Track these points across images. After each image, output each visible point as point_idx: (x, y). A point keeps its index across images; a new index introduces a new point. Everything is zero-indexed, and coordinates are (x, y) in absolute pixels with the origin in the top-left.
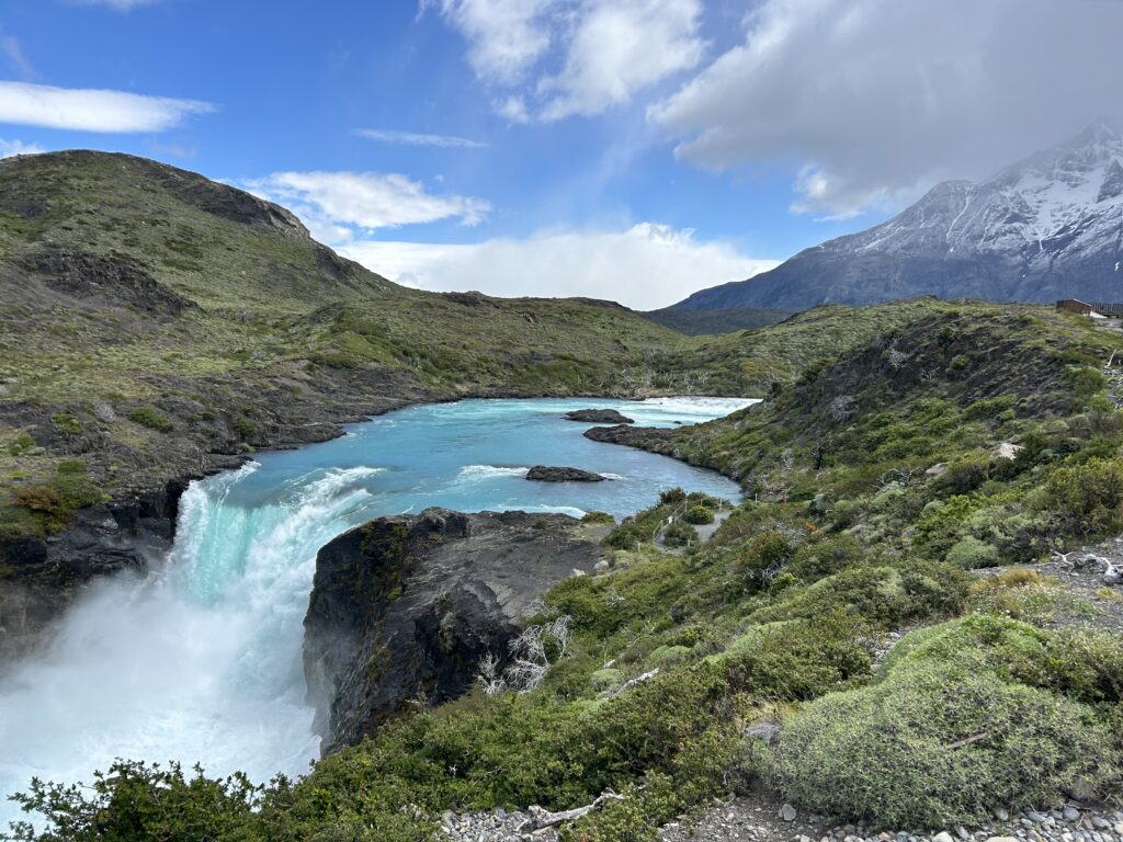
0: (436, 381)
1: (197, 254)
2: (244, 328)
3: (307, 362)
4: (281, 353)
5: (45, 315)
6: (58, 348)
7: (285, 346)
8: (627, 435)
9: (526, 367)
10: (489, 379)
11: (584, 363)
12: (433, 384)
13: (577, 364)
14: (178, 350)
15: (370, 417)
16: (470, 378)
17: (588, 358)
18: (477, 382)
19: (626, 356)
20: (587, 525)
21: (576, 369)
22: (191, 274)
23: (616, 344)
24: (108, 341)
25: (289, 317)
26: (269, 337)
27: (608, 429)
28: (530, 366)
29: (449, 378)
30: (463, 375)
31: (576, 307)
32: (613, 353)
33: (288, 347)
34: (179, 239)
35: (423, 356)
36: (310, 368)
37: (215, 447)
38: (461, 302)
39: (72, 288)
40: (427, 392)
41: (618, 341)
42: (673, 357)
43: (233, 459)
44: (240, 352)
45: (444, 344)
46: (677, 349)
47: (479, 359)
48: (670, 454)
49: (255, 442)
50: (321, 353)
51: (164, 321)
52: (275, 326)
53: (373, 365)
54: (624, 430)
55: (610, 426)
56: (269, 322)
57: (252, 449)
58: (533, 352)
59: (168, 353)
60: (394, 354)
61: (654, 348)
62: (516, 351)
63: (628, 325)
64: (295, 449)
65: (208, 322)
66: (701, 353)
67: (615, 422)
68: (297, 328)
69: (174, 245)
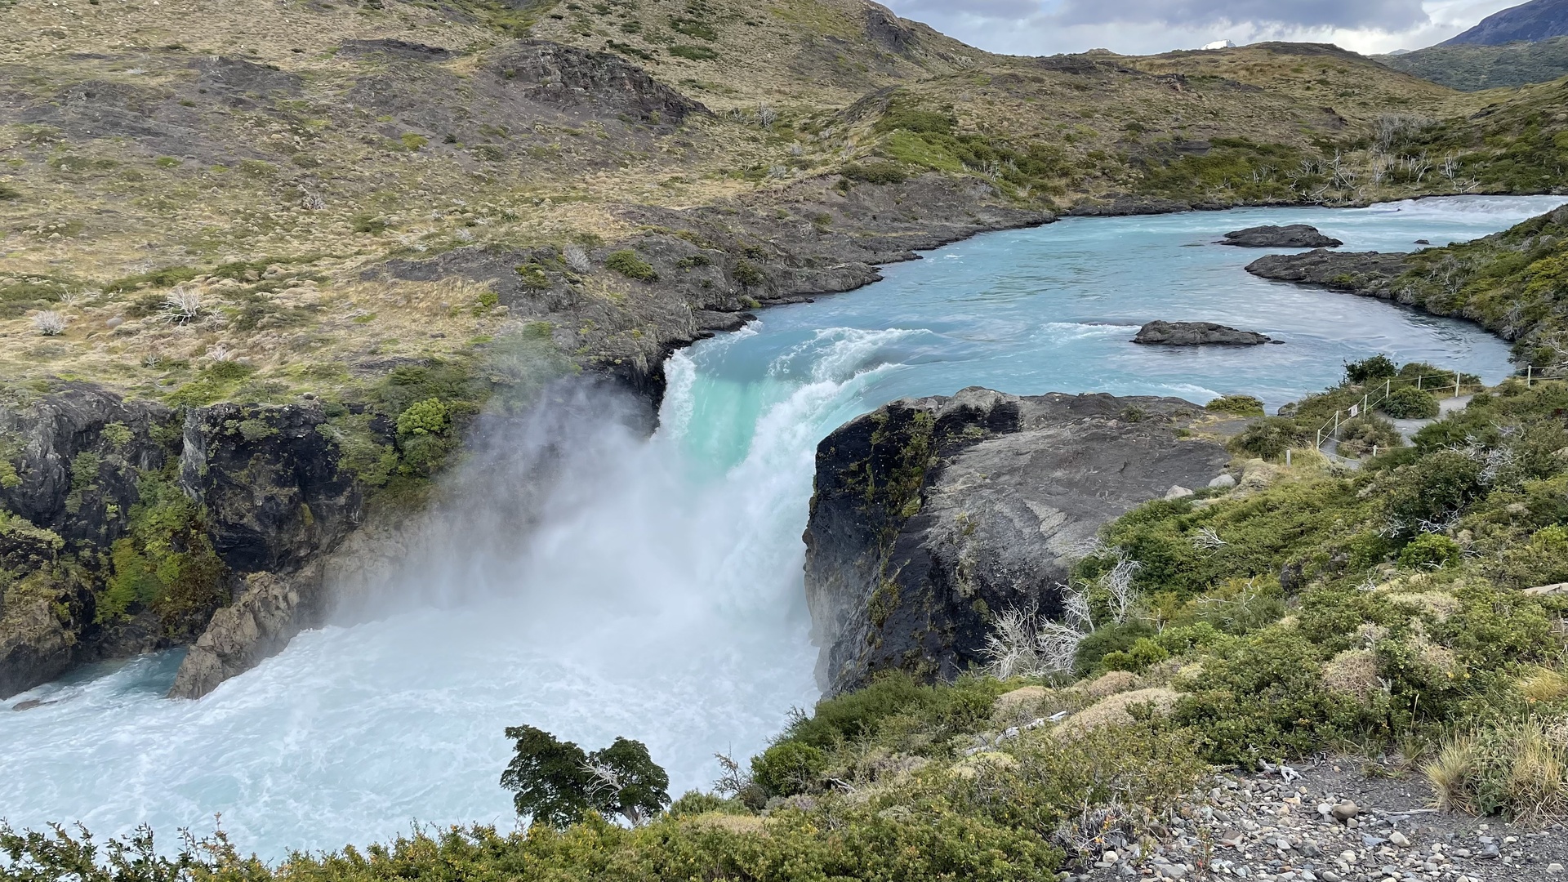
0: (1022, 193)
1: (710, 35)
2: (762, 135)
3: (839, 178)
4: (804, 166)
5: (525, 136)
6: (541, 175)
7: (812, 157)
8: (1322, 267)
9: (1166, 163)
10: (1105, 187)
11: (1265, 151)
12: (1016, 199)
13: (1253, 154)
14: (678, 171)
15: (919, 253)
16: (1076, 186)
17: (1272, 141)
18: (1087, 192)
19: (1344, 135)
20: (1213, 417)
21: (1250, 160)
22: (703, 64)
23: (1325, 116)
24: (596, 164)
25: (822, 113)
26: (795, 146)
27: (1291, 258)
28: (1173, 162)
29: (1043, 188)
30: (1063, 182)
31: (1262, 58)
32: (1320, 129)
33: (816, 158)
34: (689, 16)
35: (1004, 157)
36: (843, 186)
37: (710, 302)
38: (1065, 70)
39: (554, 98)
40: (1006, 212)
41: (1329, 111)
42: (1428, 130)
43: (731, 317)
44: (754, 168)
45: (1036, 136)
46: (1440, 116)
47: (1090, 155)
48: (1393, 300)
49: (761, 292)
50: (858, 163)
51: (663, 132)
52: (804, 129)
53: (930, 176)
54: (1317, 259)
55: (1294, 252)
56: (795, 124)
57: (755, 303)
58: (1178, 139)
59: (665, 177)
60: (963, 159)
61: (1396, 117)
62: (1152, 139)
63: (1352, 80)
64: (812, 301)
65: (719, 129)
66: (1482, 120)
67: (1307, 245)
68: (833, 129)
69: (681, 25)
